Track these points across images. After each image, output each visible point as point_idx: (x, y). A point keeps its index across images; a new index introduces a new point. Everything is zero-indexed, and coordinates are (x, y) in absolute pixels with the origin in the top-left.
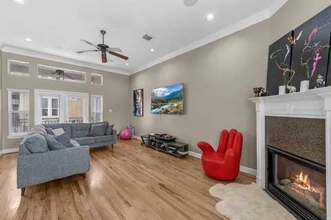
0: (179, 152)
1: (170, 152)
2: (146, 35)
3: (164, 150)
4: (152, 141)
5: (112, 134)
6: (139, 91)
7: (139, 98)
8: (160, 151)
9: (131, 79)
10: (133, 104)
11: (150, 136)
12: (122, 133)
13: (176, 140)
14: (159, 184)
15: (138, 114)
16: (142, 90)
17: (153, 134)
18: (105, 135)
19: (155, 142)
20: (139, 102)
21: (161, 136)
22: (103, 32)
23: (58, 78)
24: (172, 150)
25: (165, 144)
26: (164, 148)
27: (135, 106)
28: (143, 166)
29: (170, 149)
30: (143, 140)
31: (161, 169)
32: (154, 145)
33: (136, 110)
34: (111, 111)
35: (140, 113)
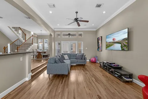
0: (124, 78)
1: (116, 75)
2: (97, 5)
3: (112, 73)
4: (105, 66)
5: (84, 59)
6: (100, 38)
7: (100, 42)
8: (109, 73)
9: (96, 32)
10: (97, 45)
11: (104, 63)
12: (91, 59)
13: (122, 68)
14: (98, 95)
15: (99, 50)
16: (101, 37)
17: (105, 62)
18: (82, 59)
19: (107, 67)
20: (100, 43)
21: (110, 64)
22: (77, 13)
23: (69, 37)
24: (118, 75)
25: (113, 70)
26: (112, 72)
27: (98, 46)
28: (94, 80)
29: (116, 74)
30: (101, 65)
31: (105, 86)
32: (106, 69)
33: (98, 48)
34: (86, 48)
35: (100, 50)
